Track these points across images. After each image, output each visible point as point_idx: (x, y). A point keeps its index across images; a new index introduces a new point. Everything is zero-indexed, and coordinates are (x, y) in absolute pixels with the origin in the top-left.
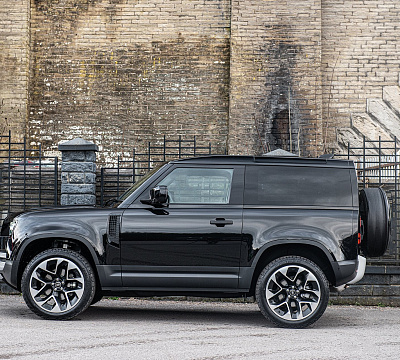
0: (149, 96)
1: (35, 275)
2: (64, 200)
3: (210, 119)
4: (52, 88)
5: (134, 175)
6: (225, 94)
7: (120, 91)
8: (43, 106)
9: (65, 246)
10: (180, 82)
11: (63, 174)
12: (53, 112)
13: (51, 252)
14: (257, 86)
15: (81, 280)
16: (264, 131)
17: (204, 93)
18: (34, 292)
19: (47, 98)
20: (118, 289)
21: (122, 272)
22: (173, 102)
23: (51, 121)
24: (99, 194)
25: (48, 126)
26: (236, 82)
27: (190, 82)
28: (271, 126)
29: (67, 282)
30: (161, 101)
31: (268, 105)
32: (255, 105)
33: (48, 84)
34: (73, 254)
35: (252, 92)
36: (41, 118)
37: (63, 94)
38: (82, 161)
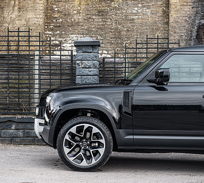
0: (119, 16)
1: (67, 137)
2: (78, 80)
3: (157, 30)
4: (58, 11)
5: (125, 63)
6: (166, 14)
7: (101, 13)
8: (53, 22)
9: (89, 115)
10: (138, 7)
11: (78, 62)
12: (59, 26)
13: (79, 119)
14: (187, 9)
15: (103, 141)
16: (191, 37)
17: (153, 14)
18: (66, 150)
19: (55, 18)
20: (130, 148)
21: (133, 134)
22: (133, 19)
23: (58, 32)
24: (101, 76)
25: (57, 35)
26: (173, 7)
27: (144, 7)
28: (196, 34)
29: (91, 142)
30: (126, 19)
31: (194, 21)
32: (186, 20)
33: (56, 9)
34: (96, 121)
35: (184, 12)
36: (52, 30)
37: (65, 15)
38: (91, 52)
